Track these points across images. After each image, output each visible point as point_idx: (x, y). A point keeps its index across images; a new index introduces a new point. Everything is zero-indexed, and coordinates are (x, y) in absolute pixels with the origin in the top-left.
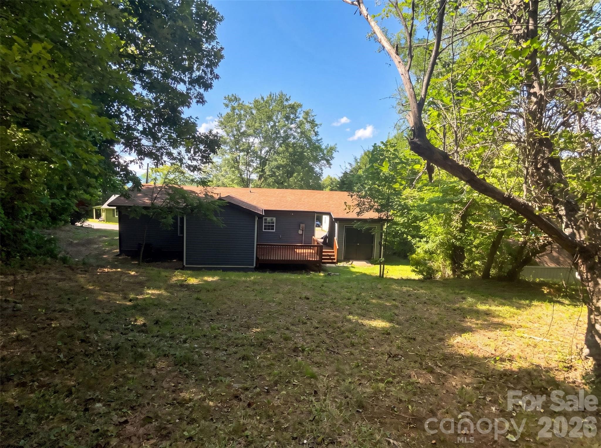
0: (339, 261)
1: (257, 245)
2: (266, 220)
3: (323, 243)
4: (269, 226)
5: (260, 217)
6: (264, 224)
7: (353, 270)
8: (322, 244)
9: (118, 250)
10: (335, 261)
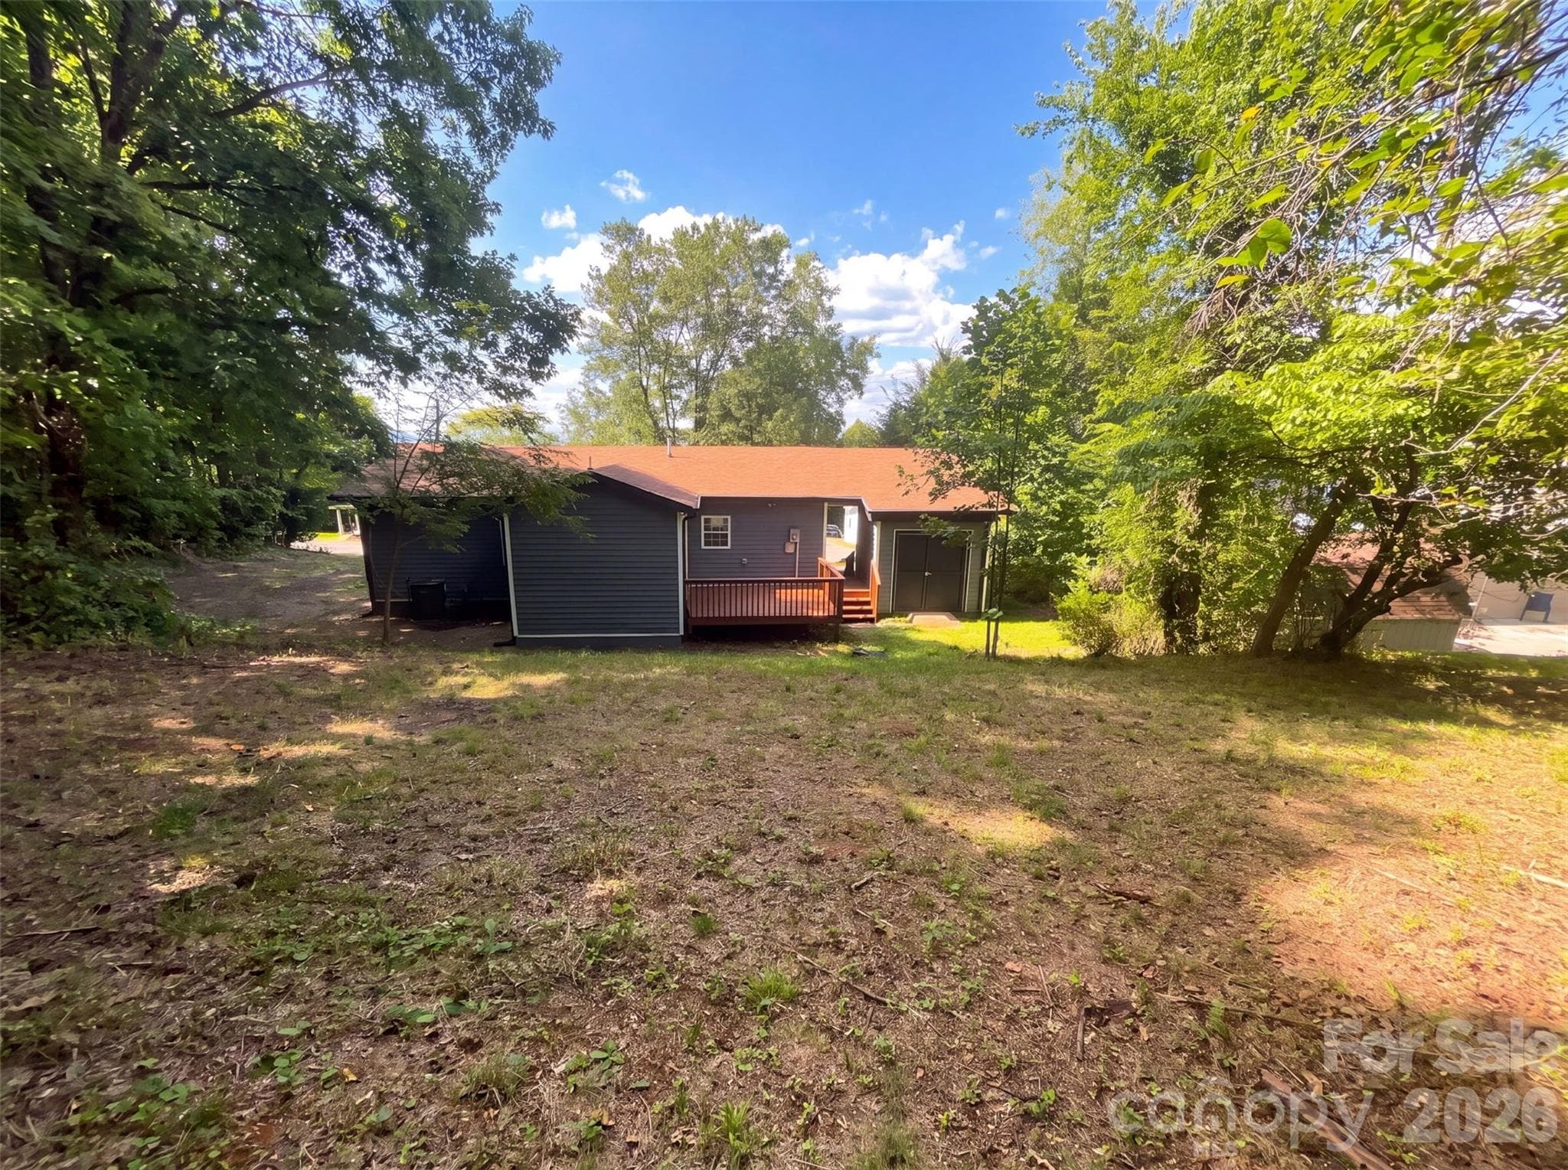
0: (881, 616)
1: (685, 582)
2: (707, 521)
3: (845, 574)
4: (716, 536)
5: (692, 514)
6: (703, 532)
7: (913, 636)
8: (841, 577)
9: (369, 604)
10: (874, 615)
